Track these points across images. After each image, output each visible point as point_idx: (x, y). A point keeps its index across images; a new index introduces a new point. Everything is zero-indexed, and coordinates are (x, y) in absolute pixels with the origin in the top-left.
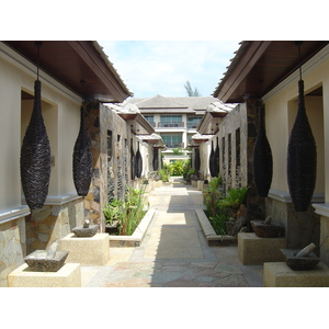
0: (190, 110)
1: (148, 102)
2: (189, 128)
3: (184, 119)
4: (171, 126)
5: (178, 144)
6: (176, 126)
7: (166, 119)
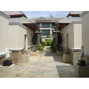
0: (53, 22)
1: (38, 19)
2: (52, 28)
3: (51, 25)
4: (46, 27)
5: (49, 34)
6: (48, 27)
7: (44, 25)
